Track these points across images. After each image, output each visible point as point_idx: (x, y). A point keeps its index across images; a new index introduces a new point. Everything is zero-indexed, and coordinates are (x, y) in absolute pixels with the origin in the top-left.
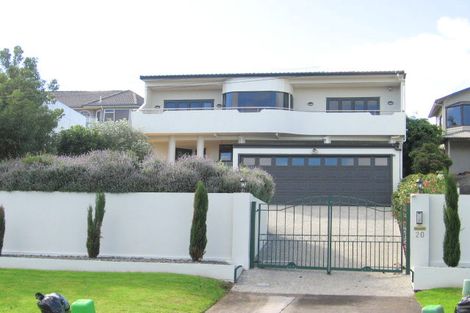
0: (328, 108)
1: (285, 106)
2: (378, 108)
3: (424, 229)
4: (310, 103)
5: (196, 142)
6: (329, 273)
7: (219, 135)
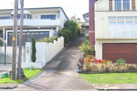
0: (41, 18)
1: (28, 18)
2: (55, 18)
3: (29, 52)
4: (36, 17)
5: (3, 29)
6: (5, 65)
7: (9, 26)
